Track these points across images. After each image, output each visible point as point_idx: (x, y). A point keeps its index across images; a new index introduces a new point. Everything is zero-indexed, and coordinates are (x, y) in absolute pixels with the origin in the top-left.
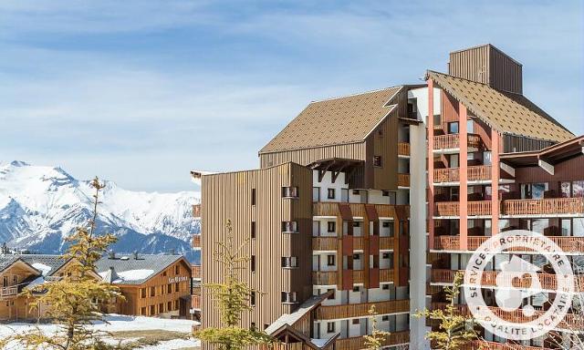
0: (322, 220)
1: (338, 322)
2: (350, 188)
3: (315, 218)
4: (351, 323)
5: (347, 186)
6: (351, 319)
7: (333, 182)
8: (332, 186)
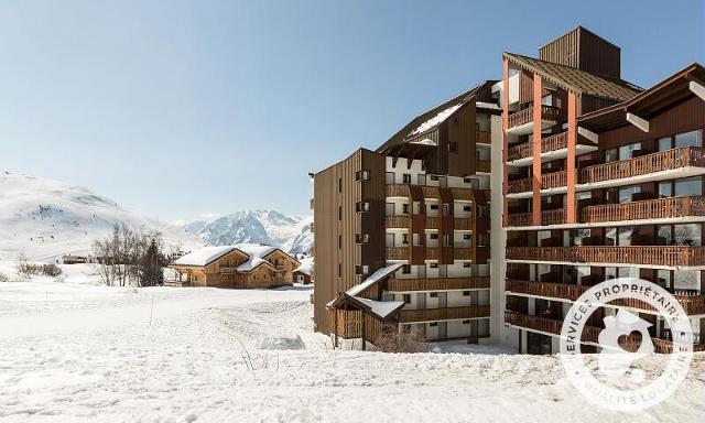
0: (396, 202)
1: (414, 294)
2: (427, 173)
3: (389, 200)
4: (428, 295)
5: (424, 172)
6: (428, 292)
7: (409, 167)
8: (407, 172)
